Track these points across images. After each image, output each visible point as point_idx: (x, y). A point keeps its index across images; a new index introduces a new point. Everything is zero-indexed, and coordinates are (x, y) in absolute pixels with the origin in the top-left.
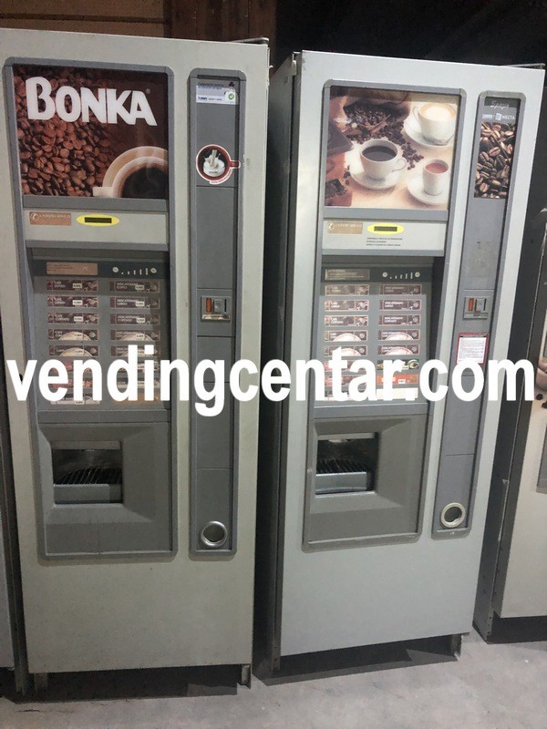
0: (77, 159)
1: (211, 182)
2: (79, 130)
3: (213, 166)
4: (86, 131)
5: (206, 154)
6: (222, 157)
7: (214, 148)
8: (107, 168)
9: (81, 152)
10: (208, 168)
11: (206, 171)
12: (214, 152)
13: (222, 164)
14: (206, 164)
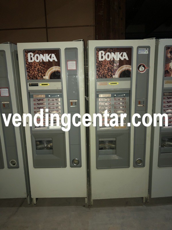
0: (109, 69)
1: (141, 73)
2: (111, 62)
3: (142, 69)
4: (112, 62)
5: (140, 66)
6: (144, 66)
7: (142, 64)
8: (116, 71)
9: (110, 67)
10: (140, 69)
11: (140, 70)
12: (142, 65)
13: (144, 68)
14: (140, 68)
